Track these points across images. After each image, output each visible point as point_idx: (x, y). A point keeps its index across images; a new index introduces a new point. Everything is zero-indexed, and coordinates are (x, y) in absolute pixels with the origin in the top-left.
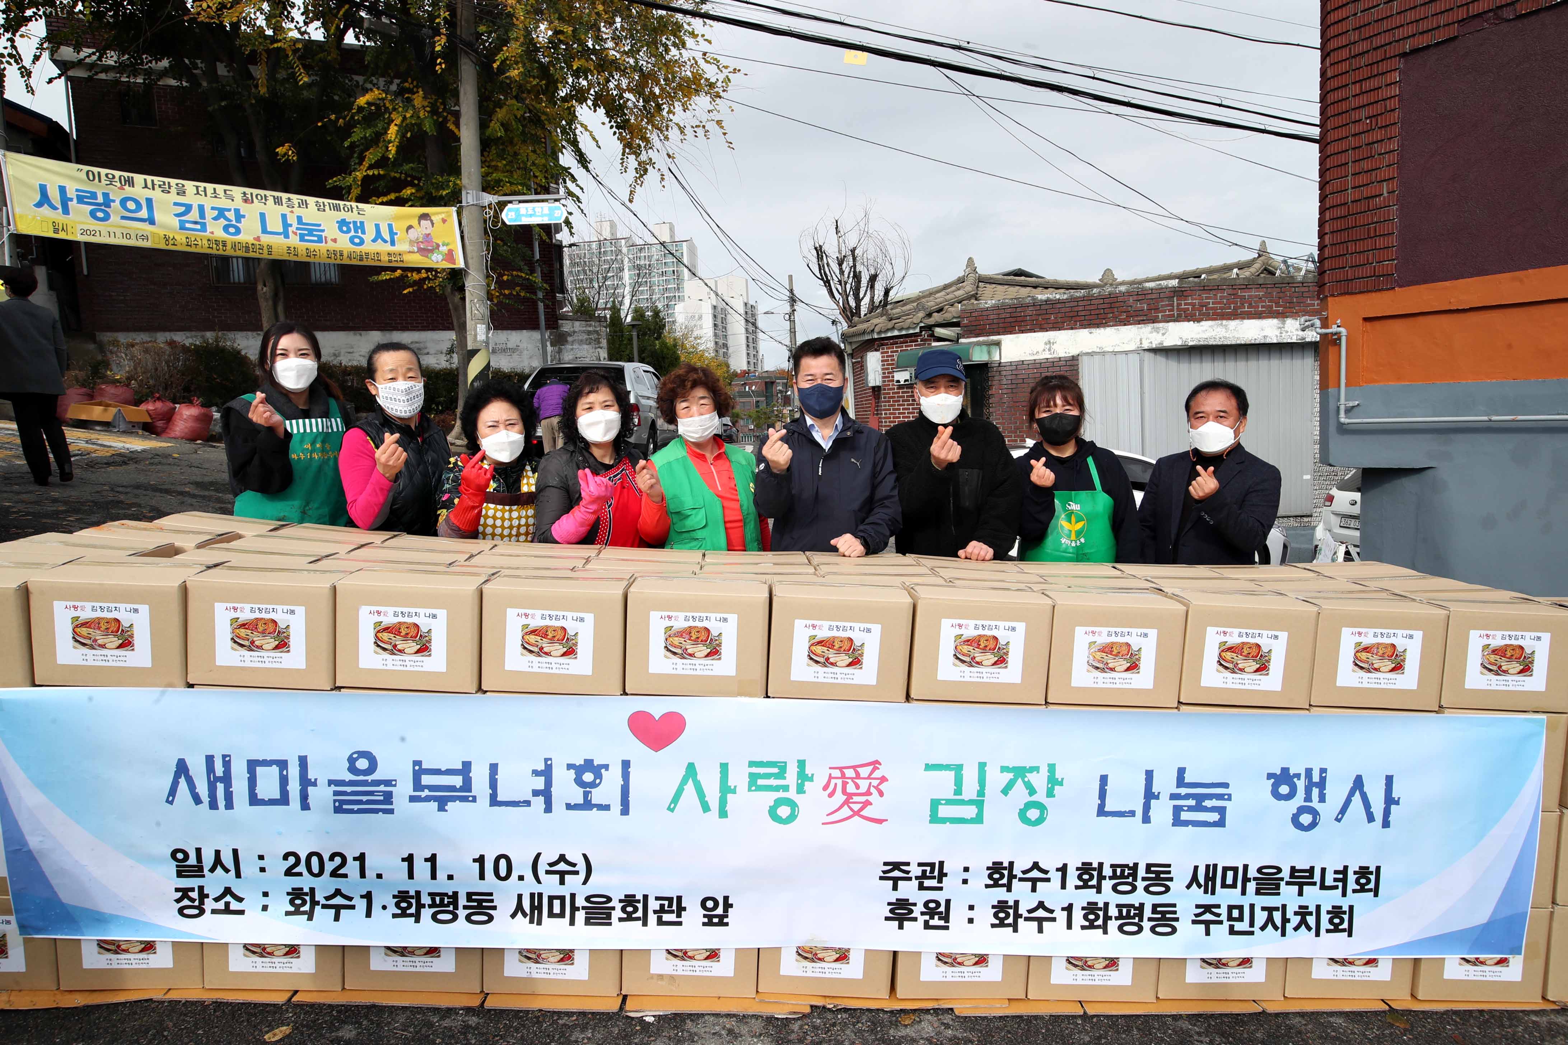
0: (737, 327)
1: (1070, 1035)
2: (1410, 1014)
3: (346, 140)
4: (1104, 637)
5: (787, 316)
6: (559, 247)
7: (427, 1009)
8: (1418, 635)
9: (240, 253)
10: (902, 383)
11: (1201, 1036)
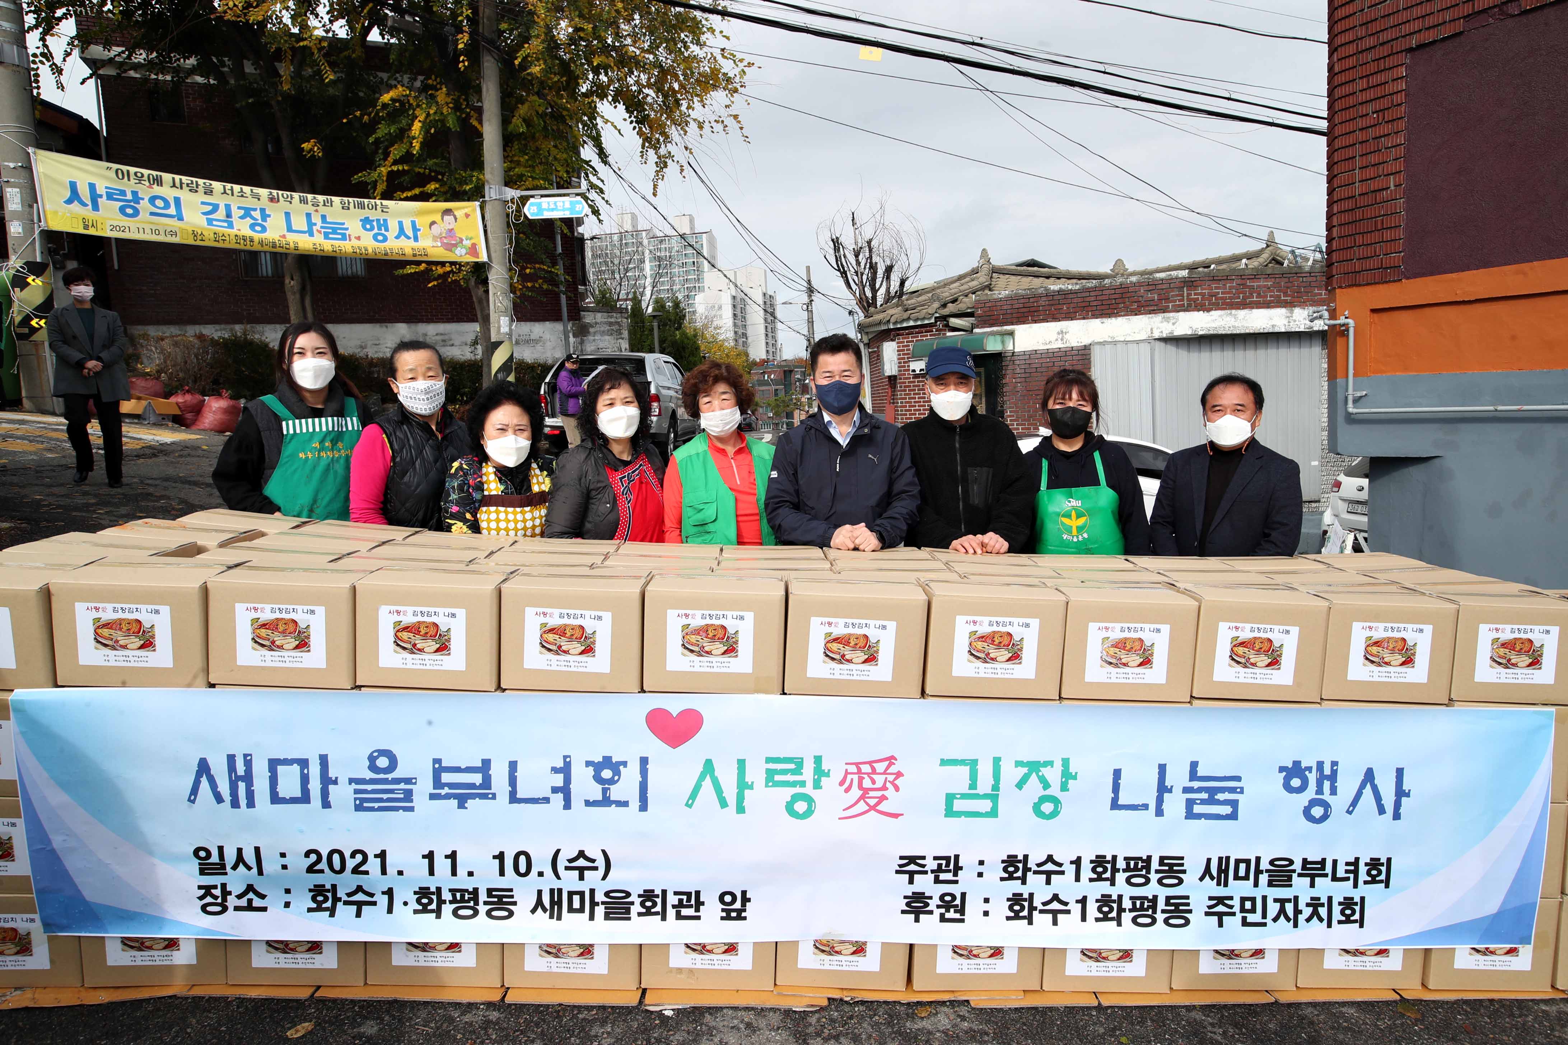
0: (756, 317)
1: (1085, 1027)
2: (1421, 1004)
3: (371, 136)
4: (1116, 633)
5: (805, 307)
6: (581, 240)
7: (449, 1003)
8: (1428, 629)
9: (266, 248)
10: (918, 372)
11: (1214, 1027)
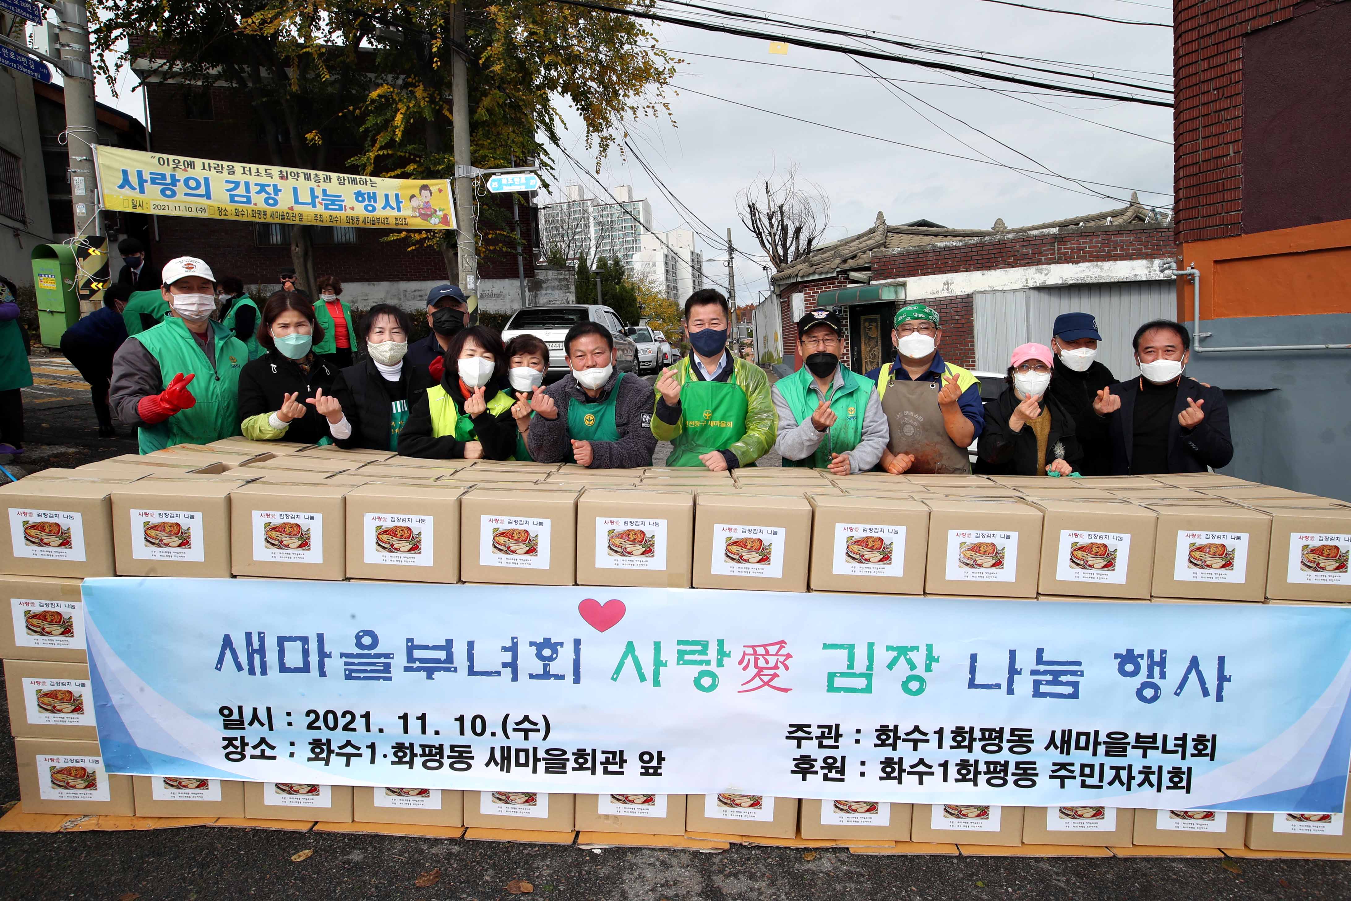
0: (685, 272)
1: (947, 872)
2: (1243, 861)
3: (361, 126)
4: (973, 538)
5: (727, 263)
6: (535, 210)
7: (419, 838)
8: (1245, 537)
9: (277, 221)
11: (1059, 876)
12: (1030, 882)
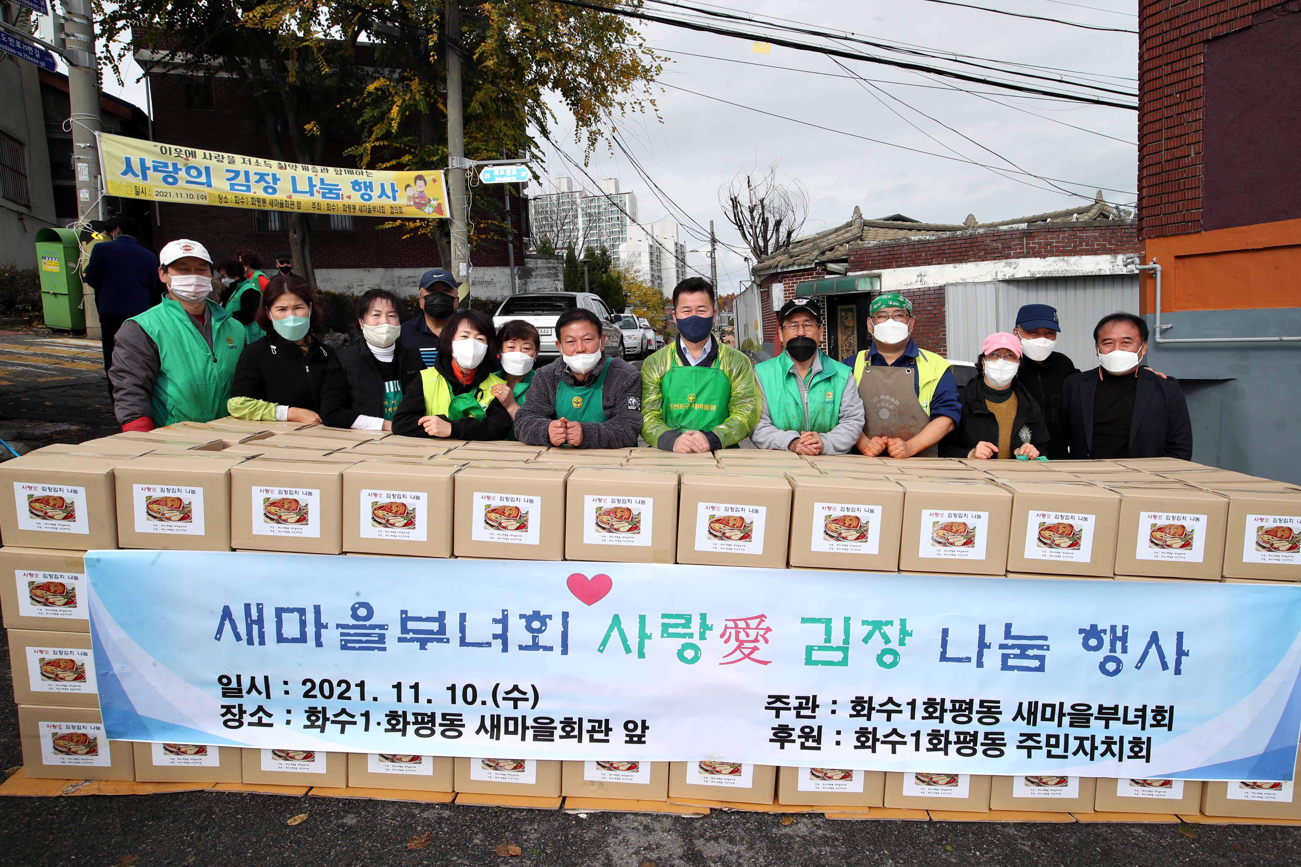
0: (669, 263)
1: (917, 837)
2: (1198, 827)
3: (358, 118)
4: (945, 517)
5: (709, 254)
6: (526, 200)
7: (411, 803)
8: (1204, 518)
9: (276, 208)
11: (1024, 840)
12: (997, 846)
